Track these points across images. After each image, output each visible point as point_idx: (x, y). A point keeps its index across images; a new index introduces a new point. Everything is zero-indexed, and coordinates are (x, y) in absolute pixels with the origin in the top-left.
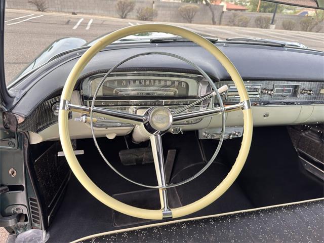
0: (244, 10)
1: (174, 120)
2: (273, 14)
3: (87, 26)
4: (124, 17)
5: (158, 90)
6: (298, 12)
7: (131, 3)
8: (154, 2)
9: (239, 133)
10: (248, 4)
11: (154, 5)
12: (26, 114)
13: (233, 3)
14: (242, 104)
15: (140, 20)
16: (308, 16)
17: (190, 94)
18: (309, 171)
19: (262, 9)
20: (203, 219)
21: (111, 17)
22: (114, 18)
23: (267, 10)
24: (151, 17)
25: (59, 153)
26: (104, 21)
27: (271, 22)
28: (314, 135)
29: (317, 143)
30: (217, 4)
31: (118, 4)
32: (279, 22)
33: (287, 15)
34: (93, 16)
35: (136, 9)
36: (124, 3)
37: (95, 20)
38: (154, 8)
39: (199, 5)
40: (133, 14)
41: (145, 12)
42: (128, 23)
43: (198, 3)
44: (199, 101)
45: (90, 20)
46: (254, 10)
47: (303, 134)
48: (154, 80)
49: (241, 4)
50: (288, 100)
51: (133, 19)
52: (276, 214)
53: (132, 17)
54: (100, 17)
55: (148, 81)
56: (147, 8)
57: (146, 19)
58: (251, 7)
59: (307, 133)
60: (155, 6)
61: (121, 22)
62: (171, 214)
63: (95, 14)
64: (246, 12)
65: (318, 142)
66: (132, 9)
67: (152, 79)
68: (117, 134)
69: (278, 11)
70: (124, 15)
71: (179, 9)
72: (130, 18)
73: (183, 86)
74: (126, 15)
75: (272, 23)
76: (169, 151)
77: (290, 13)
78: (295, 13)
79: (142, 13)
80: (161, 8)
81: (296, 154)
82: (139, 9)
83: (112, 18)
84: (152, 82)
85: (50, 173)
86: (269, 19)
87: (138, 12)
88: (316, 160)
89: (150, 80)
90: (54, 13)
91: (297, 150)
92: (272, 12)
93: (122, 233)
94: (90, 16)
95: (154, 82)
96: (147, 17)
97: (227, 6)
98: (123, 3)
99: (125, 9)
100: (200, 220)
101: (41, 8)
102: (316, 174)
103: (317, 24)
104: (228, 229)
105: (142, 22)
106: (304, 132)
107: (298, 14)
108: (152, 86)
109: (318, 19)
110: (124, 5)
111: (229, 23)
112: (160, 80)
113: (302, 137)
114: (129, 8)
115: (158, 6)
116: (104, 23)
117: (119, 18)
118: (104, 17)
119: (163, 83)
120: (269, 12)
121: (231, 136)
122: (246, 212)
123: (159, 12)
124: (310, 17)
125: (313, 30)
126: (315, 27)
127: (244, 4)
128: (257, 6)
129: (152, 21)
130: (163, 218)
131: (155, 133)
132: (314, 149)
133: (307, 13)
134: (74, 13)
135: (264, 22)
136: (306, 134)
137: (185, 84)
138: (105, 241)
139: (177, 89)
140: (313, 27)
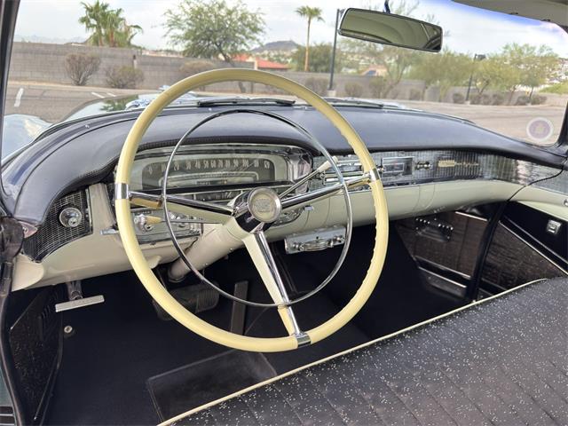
0: (285, 69)
1: (284, 207)
2: (330, 75)
3: (15, 100)
4: (81, 82)
5: (230, 176)
6: (362, 71)
7: (93, 58)
8: (134, 57)
9: (341, 237)
10: (289, 60)
11: (135, 62)
12: (40, 219)
13: (266, 59)
14: (367, 175)
15: (113, 87)
16: (378, 77)
17: (278, 177)
18: (437, 286)
19: (312, 68)
20: (331, 360)
21: (55, 83)
22: (63, 86)
23: (319, 68)
24: (132, 83)
25: (57, 306)
26: (45, 91)
27: (328, 86)
28: (436, 231)
29: (440, 243)
30: (243, 60)
31: (69, 61)
32: (340, 86)
33: (348, 75)
34: (23, 83)
35: (104, 69)
36: (80, 58)
37: (27, 89)
38: (136, 67)
39: (214, 61)
40: (99, 77)
41: (120, 74)
42: (90, 92)
43: (212, 58)
44: (293, 187)
45: (18, 89)
46: (300, 69)
47: (420, 233)
48: (224, 160)
49: (279, 61)
50: (401, 179)
51: (98, 86)
52: (425, 332)
53: (96, 82)
54: (36, 84)
55: (215, 162)
56: (124, 67)
57: (124, 86)
58: (295, 65)
59: (424, 231)
60: (138, 64)
61: (79, 92)
62: (308, 337)
63: (26, 79)
64: (289, 71)
65: (441, 241)
66: (95, 69)
67: (220, 159)
68: (163, 258)
69: (335, 70)
70: (82, 78)
71: (181, 68)
72: (93, 85)
73: (265, 166)
74: (85, 79)
75: (331, 88)
76: (236, 286)
77: (353, 73)
78: (359, 72)
79: (116, 76)
80: (148, 67)
81: (414, 265)
82: (110, 68)
83: (59, 86)
84: (221, 162)
85: (32, 353)
86: (325, 82)
87: (107, 74)
88: (443, 267)
89: (217, 160)
91: (414, 259)
92: (327, 71)
93: (218, 405)
94: (17, 83)
95: (224, 164)
96: (125, 82)
97: (258, 63)
98: (77, 59)
99: (82, 69)
100: (327, 362)
102: (447, 288)
103: (391, 87)
104: (371, 364)
105: (118, 90)
106: (420, 230)
107: (364, 73)
108: (220, 169)
109: (392, 81)
110: (79, 63)
111: (266, 90)
112: (232, 160)
113: (418, 238)
114: (90, 67)
115: (142, 64)
116: (45, 94)
117: (72, 84)
118: (44, 84)
119: (236, 164)
120: (322, 71)
121: (332, 244)
122: (386, 339)
123: (147, 74)
124: (382, 77)
125: (388, 96)
126: (390, 92)
127: (283, 60)
128: (304, 63)
129: (134, 88)
130: (299, 346)
131: (253, 231)
132: (437, 253)
133: (374, 72)
135: (319, 87)
136: (423, 233)
138: (194, 422)
139: (257, 172)
140: (388, 92)
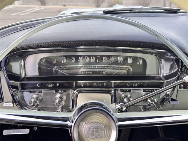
4: (98, 6)
48: (102, 57)
53: (104, 6)
55: (94, 58)
67: (99, 56)
73: (138, 63)
74: (100, 5)
84: (99, 58)
89: (96, 57)
90: (52, 6)
95: (102, 59)
101: (43, 3)
108: (98, 63)
112: (109, 57)
119: (112, 60)
134: (64, 6)
137: (141, 61)
139: (131, 66)
